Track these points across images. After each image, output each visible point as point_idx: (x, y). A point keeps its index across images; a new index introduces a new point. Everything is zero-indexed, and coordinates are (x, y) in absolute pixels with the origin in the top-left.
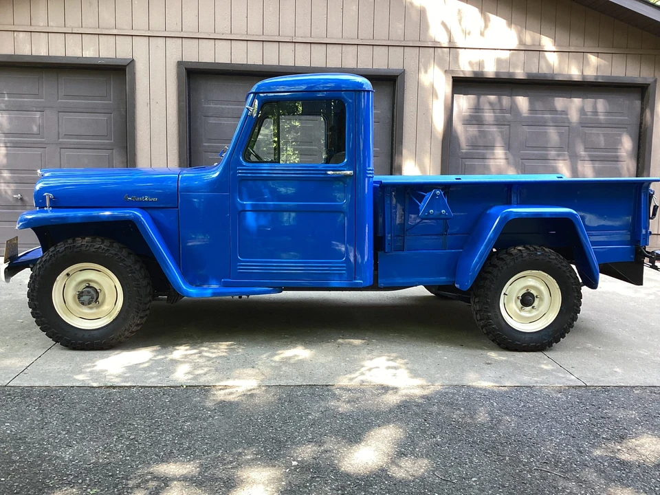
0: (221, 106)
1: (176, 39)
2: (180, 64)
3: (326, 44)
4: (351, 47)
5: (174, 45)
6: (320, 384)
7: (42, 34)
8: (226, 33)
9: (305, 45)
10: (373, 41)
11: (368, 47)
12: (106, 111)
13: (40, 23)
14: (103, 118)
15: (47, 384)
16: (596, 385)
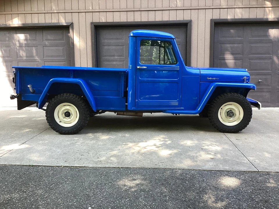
0: (110, 41)
1: (90, 13)
2: (92, 23)
3: (155, 10)
4: (166, 11)
5: (89, 15)
6: (124, 167)
7: (36, 14)
8: (111, 9)
9: (145, 12)
10: (176, 8)
11: (174, 11)
12: (63, 45)
13: (35, 10)
14: (61, 48)
15: (6, 164)
16: (264, 171)
